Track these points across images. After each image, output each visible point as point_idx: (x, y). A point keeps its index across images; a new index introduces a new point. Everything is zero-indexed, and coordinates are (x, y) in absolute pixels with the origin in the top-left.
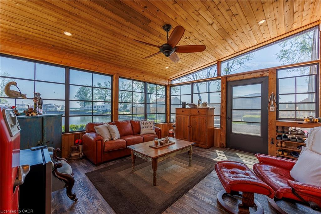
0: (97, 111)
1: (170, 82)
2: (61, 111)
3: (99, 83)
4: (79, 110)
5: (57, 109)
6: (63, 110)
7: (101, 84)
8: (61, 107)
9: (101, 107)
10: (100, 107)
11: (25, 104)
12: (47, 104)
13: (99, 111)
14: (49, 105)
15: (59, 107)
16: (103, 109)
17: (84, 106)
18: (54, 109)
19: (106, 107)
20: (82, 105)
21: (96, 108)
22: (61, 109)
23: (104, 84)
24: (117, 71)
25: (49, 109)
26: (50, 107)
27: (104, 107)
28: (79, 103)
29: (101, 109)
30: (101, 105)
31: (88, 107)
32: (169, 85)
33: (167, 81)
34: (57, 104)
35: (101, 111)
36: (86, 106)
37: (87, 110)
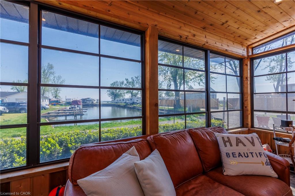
0: (125, 104)
1: (250, 50)
2: (97, 104)
3: (127, 78)
4: (110, 102)
5: (93, 102)
6: (98, 103)
7: (129, 80)
8: (96, 101)
9: (129, 100)
10: (127, 100)
11: (71, 99)
12: (86, 98)
13: (127, 104)
14: (87, 99)
15: (95, 100)
16: (131, 102)
17: (115, 99)
18: (91, 102)
19: (133, 100)
20: (113, 98)
21: (125, 101)
22: (96, 102)
23: (131, 79)
24: (155, 20)
25: (88, 102)
26: (88, 101)
27: (131, 100)
28: (110, 97)
29: (129, 102)
30: (128, 98)
31: (118, 100)
32: (248, 56)
33: (246, 50)
34: (93, 98)
35: (128, 103)
36: (116, 99)
37: (117, 103)
